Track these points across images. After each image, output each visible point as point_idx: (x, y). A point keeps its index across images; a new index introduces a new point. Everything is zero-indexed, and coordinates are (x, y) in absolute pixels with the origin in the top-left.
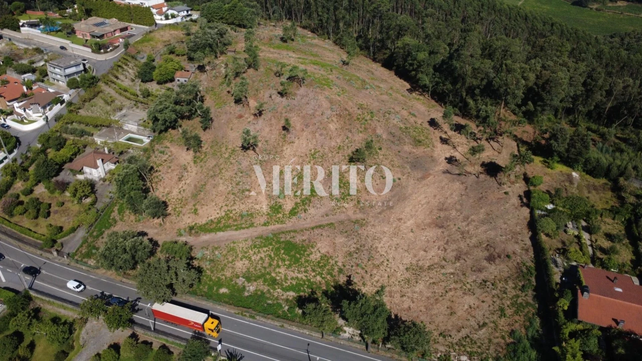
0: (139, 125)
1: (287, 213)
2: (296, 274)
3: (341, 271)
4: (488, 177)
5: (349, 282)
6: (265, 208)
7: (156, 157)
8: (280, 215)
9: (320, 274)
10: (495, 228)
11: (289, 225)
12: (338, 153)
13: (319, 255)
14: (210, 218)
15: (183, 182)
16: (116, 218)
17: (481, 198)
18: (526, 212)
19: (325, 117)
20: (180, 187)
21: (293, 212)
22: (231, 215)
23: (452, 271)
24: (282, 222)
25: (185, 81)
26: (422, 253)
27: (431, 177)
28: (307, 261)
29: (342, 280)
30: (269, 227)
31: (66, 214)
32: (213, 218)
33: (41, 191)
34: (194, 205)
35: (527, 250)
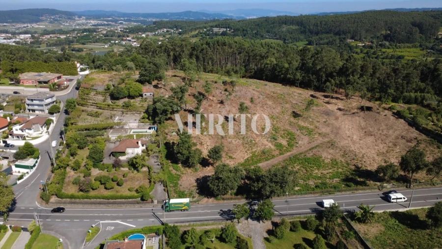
0: (139, 123)
1: (287, 146)
2: (327, 171)
3: (348, 164)
4: (369, 112)
5: (357, 167)
6: (273, 147)
7: (171, 136)
8: (284, 148)
9: (340, 168)
10: (396, 130)
11: (295, 151)
12: (284, 114)
13: (329, 160)
14: (245, 158)
15: (205, 145)
16: (177, 173)
17: (376, 120)
18: (402, 121)
19: (261, 99)
20: (206, 148)
21: (290, 145)
22: (256, 154)
23: (399, 150)
24: (290, 151)
25: (151, 94)
26: (376, 147)
27: (340, 118)
28: (326, 164)
29: (353, 168)
30: (285, 155)
31: (136, 180)
32: (246, 158)
33: (97, 173)
34: (227, 155)
35: (420, 134)
